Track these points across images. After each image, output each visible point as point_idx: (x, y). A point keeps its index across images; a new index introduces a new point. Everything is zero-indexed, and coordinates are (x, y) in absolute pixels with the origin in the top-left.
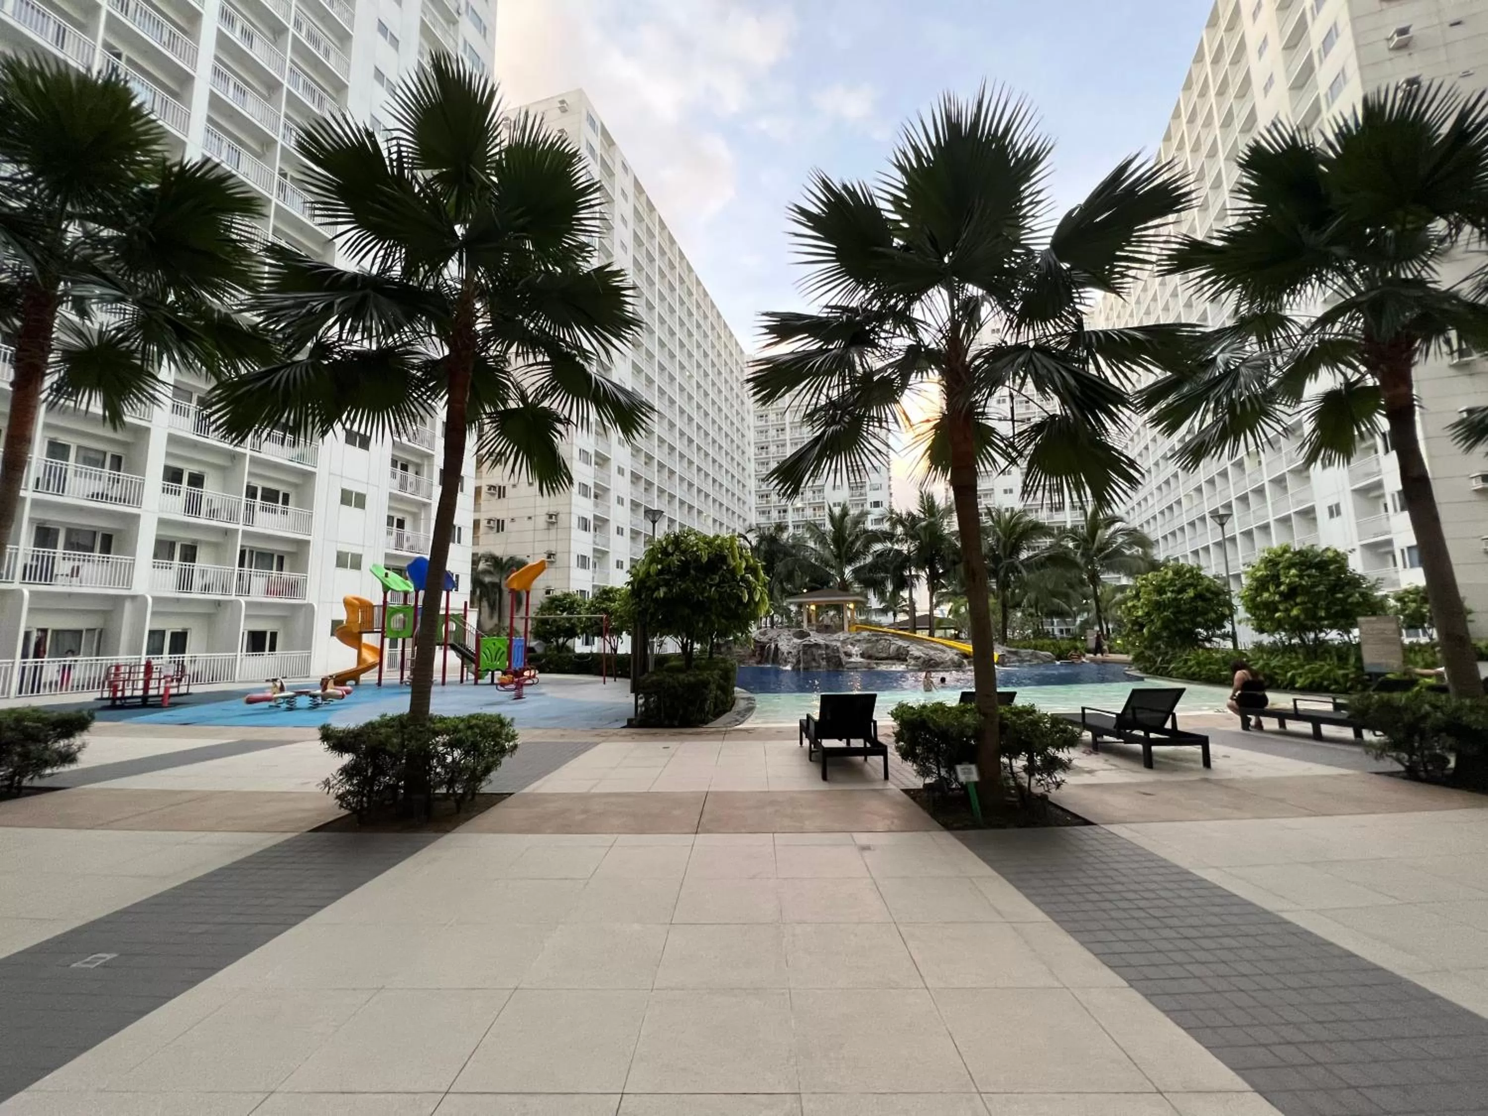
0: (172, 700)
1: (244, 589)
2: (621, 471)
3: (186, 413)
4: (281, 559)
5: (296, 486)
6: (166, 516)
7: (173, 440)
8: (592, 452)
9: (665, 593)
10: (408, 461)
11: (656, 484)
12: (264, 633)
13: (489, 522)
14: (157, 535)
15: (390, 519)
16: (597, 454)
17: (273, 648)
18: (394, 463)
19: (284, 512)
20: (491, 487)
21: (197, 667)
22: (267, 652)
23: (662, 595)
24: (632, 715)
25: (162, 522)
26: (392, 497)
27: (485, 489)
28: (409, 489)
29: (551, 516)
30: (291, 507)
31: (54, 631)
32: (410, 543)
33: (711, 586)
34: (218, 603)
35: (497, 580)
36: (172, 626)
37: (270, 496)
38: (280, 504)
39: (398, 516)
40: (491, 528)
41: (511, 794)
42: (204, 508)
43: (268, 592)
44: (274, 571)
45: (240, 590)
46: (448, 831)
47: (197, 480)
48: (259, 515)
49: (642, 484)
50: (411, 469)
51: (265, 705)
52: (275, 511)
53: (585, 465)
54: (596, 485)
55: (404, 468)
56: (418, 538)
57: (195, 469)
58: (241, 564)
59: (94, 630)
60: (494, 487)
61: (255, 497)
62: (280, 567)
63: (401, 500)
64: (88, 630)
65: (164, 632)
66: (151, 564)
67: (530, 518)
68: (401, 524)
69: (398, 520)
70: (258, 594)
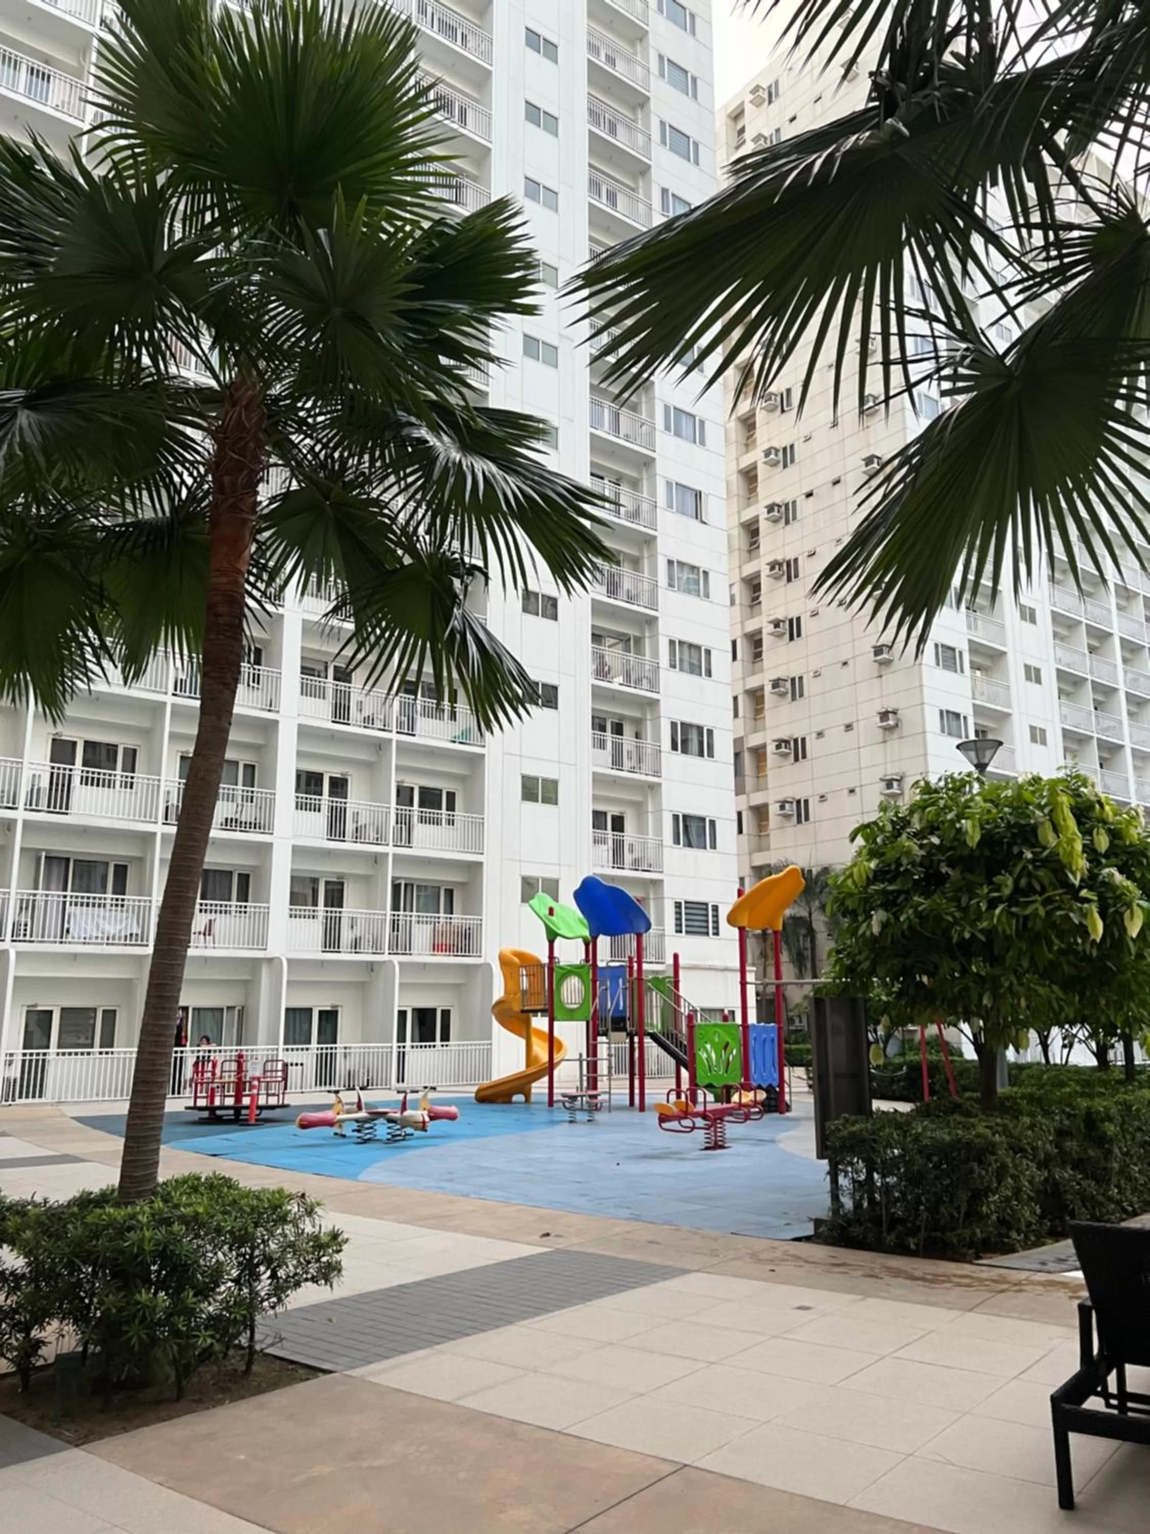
0: (265, 1114)
1: (401, 945)
2: (1033, 674)
3: (320, 694)
4: (450, 893)
5: (462, 779)
6: (300, 843)
7: (304, 732)
8: (963, 646)
9: (884, 926)
10: (622, 717)
11: (1122, 688)
12: (434, 1011)
13: (782, 807)
14: (293, 870)
15: (599, 818)
16: (975, 648)
17: (445, 1037)
18: (599, 724)
19: (451, 822)
20: (781, 743)
21: (353, 1063)
22: (438, 1042)
23: (876, 929)
24: (822, 1206)
25: (298, 851)
26: (598, 779)
27: (771, 748)
28: (627, 764)
29: (889, 784)
30: (458, 813)
31: (194, 1009)
32: (636, 855)
33: (992, 904)
34: (371, 966)
35: (804, 913)
36: (318, 1002)
37: (430, 798)
38: (444, 811)
39: (612, 810)
40: (787, 817)
41: (315, 1371)
42: (350, 827)
43: (436, 947)
44: (442, 915)
45: (395, 947)
46: (78, 1442)
47: (339, 786)
48: (420, 831)
49: (1088, 694)
50: (628, 729)
51: (329, 1131)
52: (437, 822)
53: (949, 674)
54: (978, 710)
55: (618, 729)
56: (644, 845)
57: (335, 771)
58: (395, 907)
59: (234, 1007)
60: (787, 742)
61: (411, 804)
62: (450, 910)
63: (614, 782)
64: (229, 1008)
65: (310, 1010)
66: (287, 912)
67: (852, 791)
68: (618, 824)
69: (614, 818)
70: (422, 954)
